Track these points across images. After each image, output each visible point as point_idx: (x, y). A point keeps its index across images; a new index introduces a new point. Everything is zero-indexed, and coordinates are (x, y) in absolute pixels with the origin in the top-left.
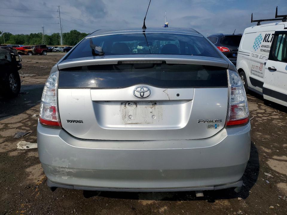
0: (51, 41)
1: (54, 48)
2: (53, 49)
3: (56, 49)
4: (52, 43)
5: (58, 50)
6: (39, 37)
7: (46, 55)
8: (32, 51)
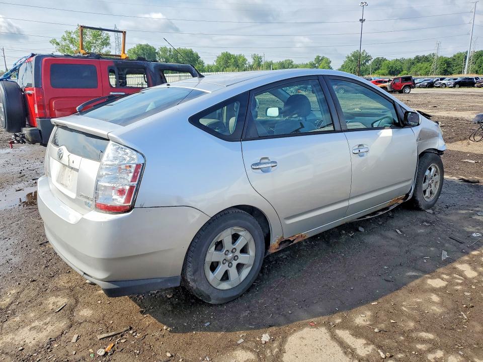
0: (448, 67)
1: (438, 80)
2: (435, 82)
3: (441, 82)
4: (449, 69)
5: (444, 84)
6: (428, 61)
7: (409, 93)
8: (387, 87)
